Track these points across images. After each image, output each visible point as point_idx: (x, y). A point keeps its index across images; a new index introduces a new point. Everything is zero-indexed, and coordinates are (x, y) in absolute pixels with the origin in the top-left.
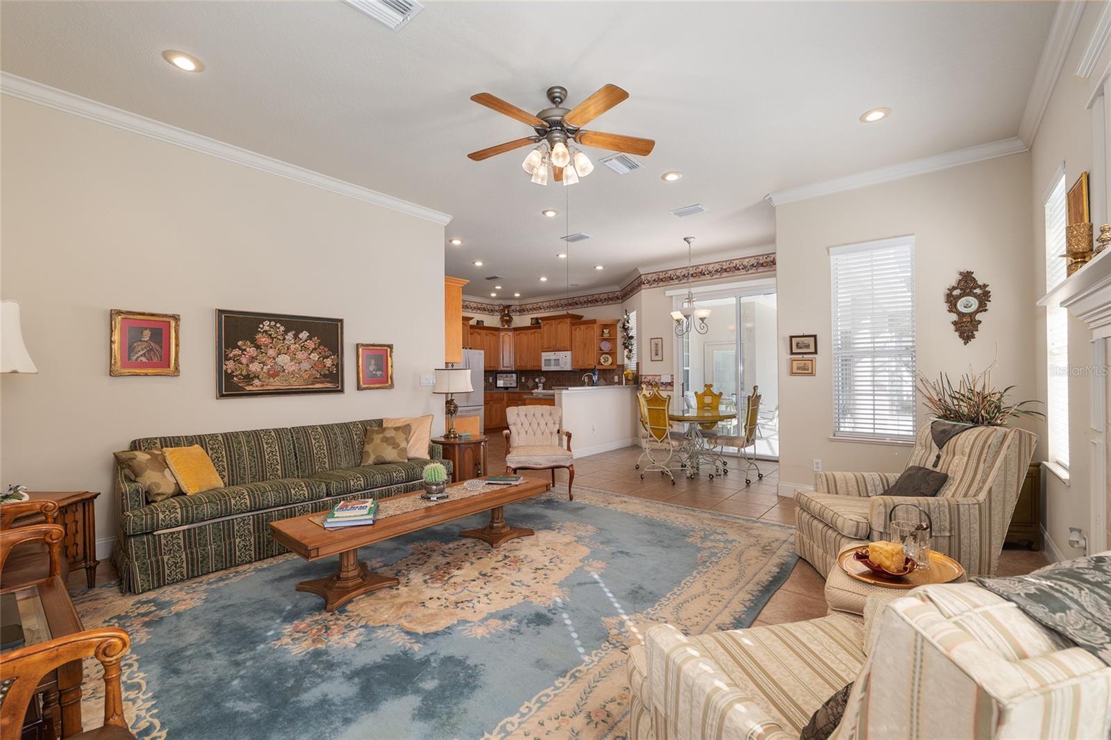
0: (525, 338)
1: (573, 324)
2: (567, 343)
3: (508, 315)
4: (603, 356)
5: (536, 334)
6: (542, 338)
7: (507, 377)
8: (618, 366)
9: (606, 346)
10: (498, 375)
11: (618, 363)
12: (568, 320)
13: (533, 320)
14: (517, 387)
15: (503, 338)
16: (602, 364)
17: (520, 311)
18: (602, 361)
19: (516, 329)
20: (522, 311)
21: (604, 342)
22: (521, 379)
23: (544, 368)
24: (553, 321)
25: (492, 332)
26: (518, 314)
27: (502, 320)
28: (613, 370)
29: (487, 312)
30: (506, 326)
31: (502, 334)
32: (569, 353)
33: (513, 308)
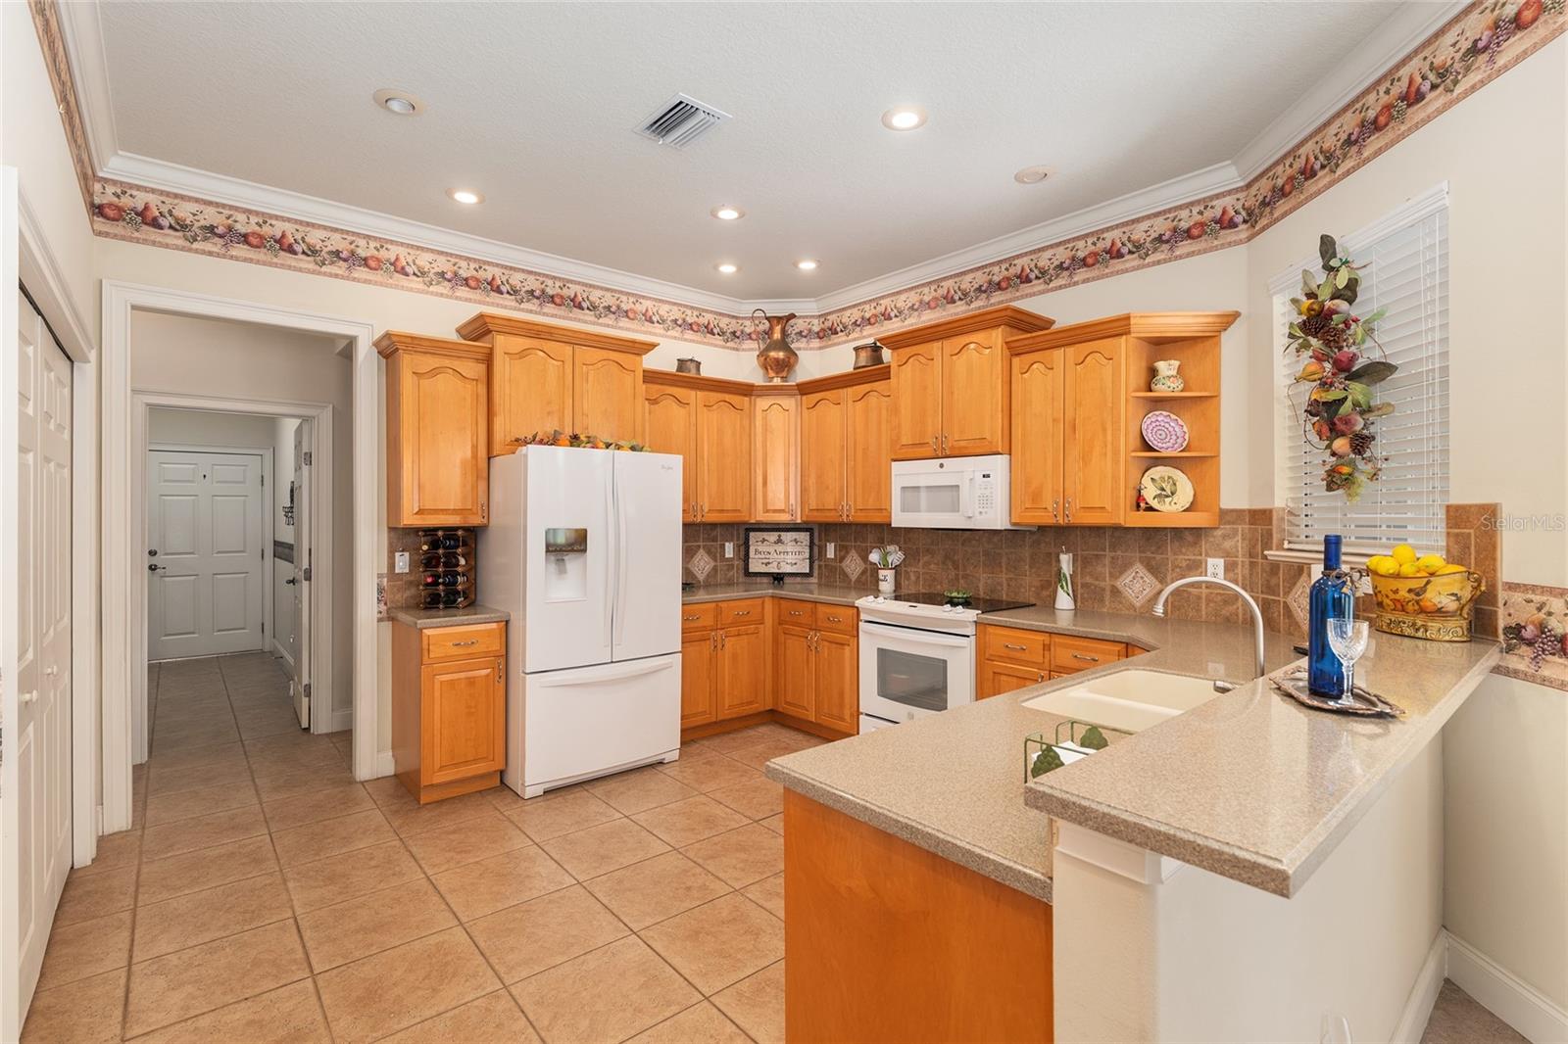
0: (837, 414)
1: (1014, 351)
2: (993, 428)
3: (784, 345)
4: (1158, 472)
5: (873, 399)
6: (895, 410)
7: (779, 541)
8: (1224, 514)
9: (1169, 431)
10: (752, 534)
11: (1226, 503)
12: (997, 336)
13: (863, 354)
14: (809, 575)
15: (765, 419)
16: (1150, 509)
17: (821, 335)
18: (1150, 493)
19: (806, 389)
20: (828, 333)
21: (1160, 416)
22: (822, 551)
23: (900, 519)
24: (937, 345)
25: (727, 397)
26: (816, 343)
27: (768, 364)
28: (1197, 532)
29: (718, 340)
30: (777, 381)
31: (762, 403)
32: (998, 465)
33: (800, 324)
